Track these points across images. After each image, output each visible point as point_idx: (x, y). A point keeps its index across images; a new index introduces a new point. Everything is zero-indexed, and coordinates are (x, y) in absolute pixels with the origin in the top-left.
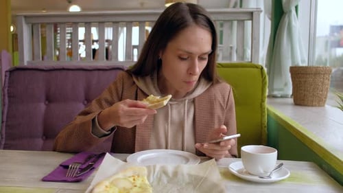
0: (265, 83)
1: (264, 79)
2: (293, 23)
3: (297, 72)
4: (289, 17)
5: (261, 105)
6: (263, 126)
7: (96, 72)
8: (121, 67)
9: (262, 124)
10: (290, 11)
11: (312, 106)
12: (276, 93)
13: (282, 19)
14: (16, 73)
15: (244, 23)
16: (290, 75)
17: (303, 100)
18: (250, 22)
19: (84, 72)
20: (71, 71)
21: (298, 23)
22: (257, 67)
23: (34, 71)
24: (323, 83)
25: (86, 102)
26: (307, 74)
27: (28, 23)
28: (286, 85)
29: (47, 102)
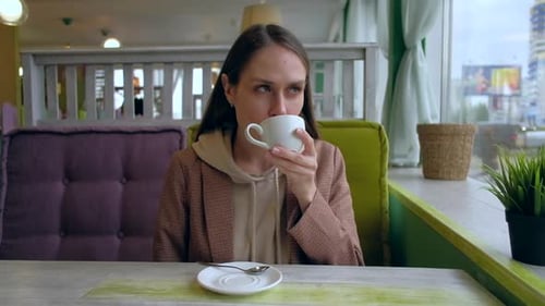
0: (385, 150)
1: (383, 144)
2: (419, 63)
3: (426, 132)
4: (414, 55)
5: (380, 181)
6: (384, 211)
7: (140, 136)
8: (177, 128)
9: (382, 208)
10: (415, 48)
11: (450, 179)
12: (397, 161)
13: (403, 60)
16: (417, 136)
17: (438, 172)
18: (362, 62)
19: (123, 136)
21: (425, 63)
22: (372, 126)
24: (463, 147)
25: (124, 180)
26: (441, 135)
27: (38, 65)
28: (411, 149)
29: (66, 181)
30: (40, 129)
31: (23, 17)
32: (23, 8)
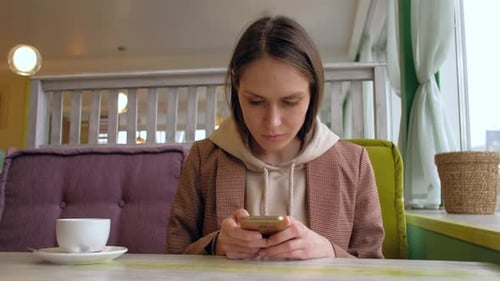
0: (400, 169)
1: (397, 163)
2: (434, 97)
3: (446, 162)
4: (428, 89)
5: (395, 202)
6: (401, 235)
7: (141, 156)
8: (179, 149)
9: (399, 232)
10: (429, 81)
11: (475, 213)
12: (416, 202)
13: (417, 92)
14: (21, 160)
15: (361, 84)
16: (435, 168)
17: (460, 204)
18: (371, 82)
19: (123, 157)
20: (102, 156)
21: (440, 97)
22: (384, 144)
23: (48, 157)
24: (488, 177)
25: (123, 202)
26: (462, 163)
27: (46, 91)
28: (431, 187)
29: (64, 204)
30: (42, 151)
31: (36, 67)
32: (38, 60)
